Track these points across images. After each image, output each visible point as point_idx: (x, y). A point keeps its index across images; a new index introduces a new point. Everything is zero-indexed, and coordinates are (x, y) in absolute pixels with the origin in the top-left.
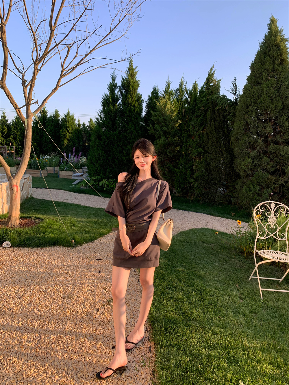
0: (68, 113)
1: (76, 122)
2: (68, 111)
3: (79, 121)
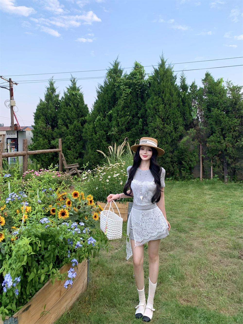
0: (162, 65)
1: (178, 83)
2: (162, 60)
3: (183, 80)
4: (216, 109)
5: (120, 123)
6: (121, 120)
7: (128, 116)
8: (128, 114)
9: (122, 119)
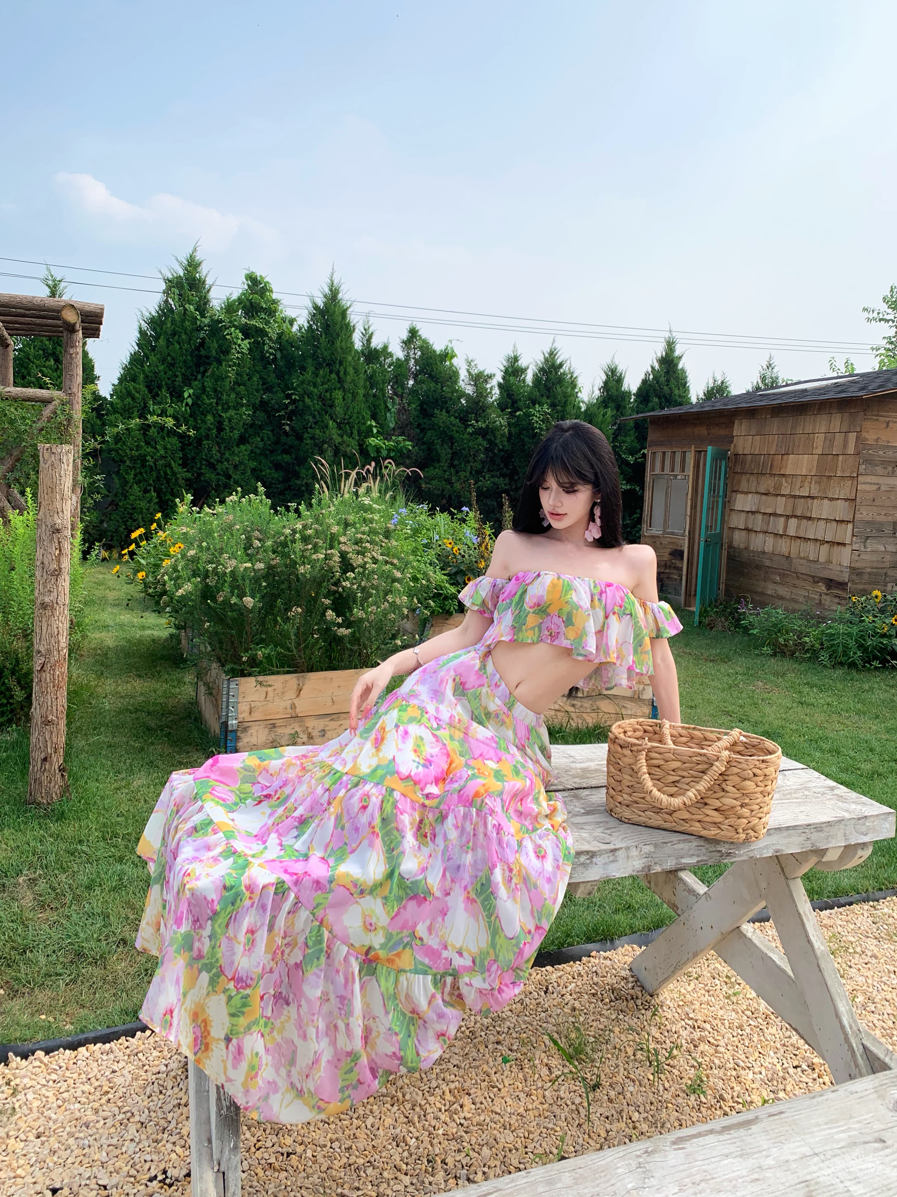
0: (332, 298)
3: (367, 337)
4: (444, 412)
5: (226, 423)
6: (228, 414)
7: (243, 406)
8: (244, 401)
9: (232, 412)
